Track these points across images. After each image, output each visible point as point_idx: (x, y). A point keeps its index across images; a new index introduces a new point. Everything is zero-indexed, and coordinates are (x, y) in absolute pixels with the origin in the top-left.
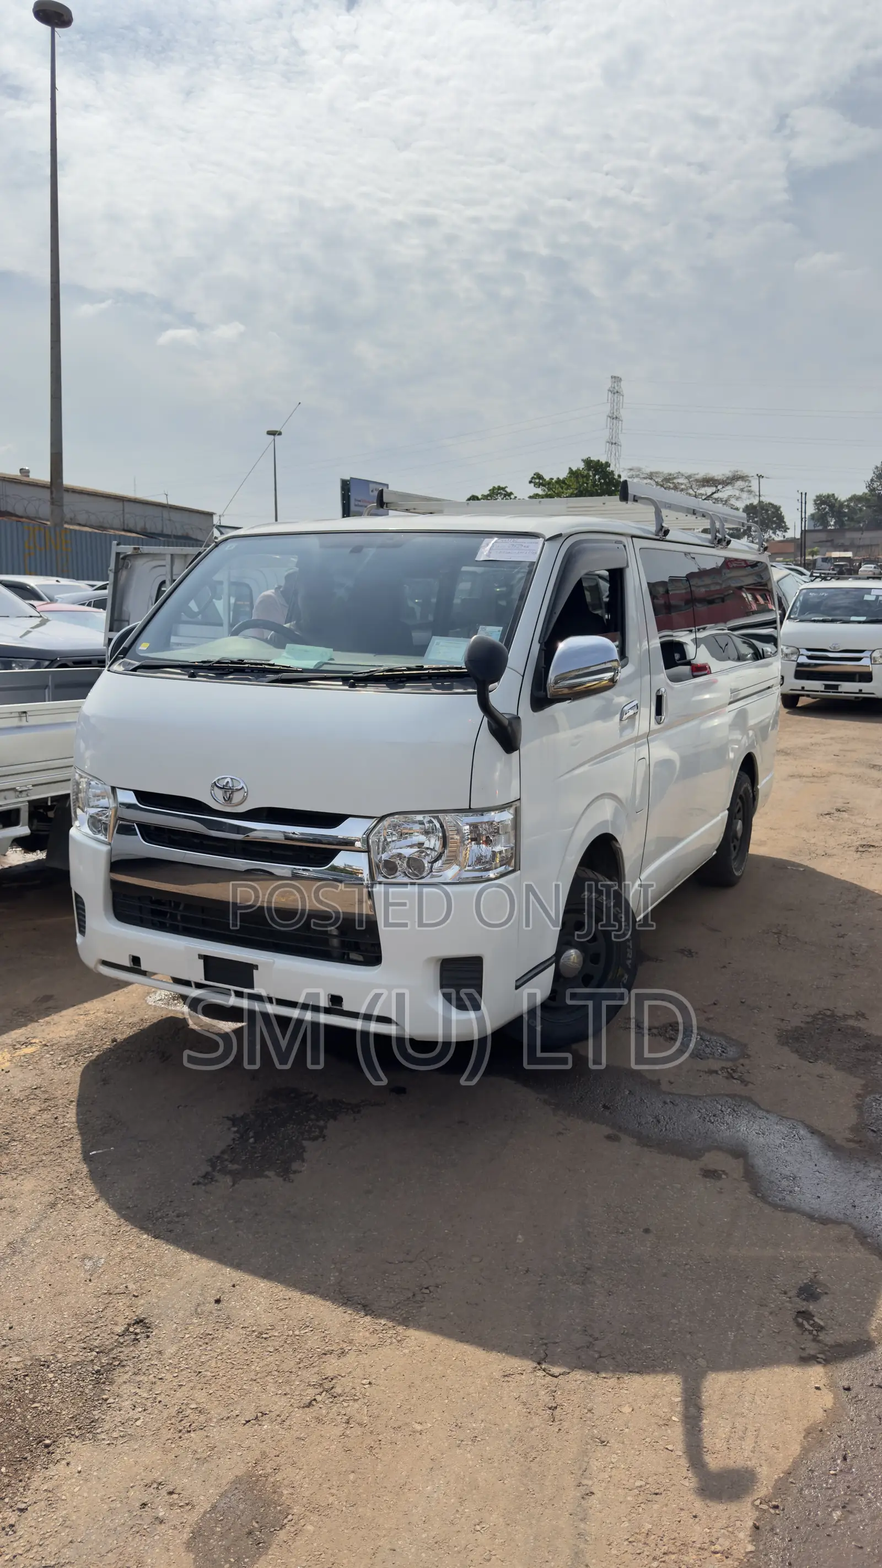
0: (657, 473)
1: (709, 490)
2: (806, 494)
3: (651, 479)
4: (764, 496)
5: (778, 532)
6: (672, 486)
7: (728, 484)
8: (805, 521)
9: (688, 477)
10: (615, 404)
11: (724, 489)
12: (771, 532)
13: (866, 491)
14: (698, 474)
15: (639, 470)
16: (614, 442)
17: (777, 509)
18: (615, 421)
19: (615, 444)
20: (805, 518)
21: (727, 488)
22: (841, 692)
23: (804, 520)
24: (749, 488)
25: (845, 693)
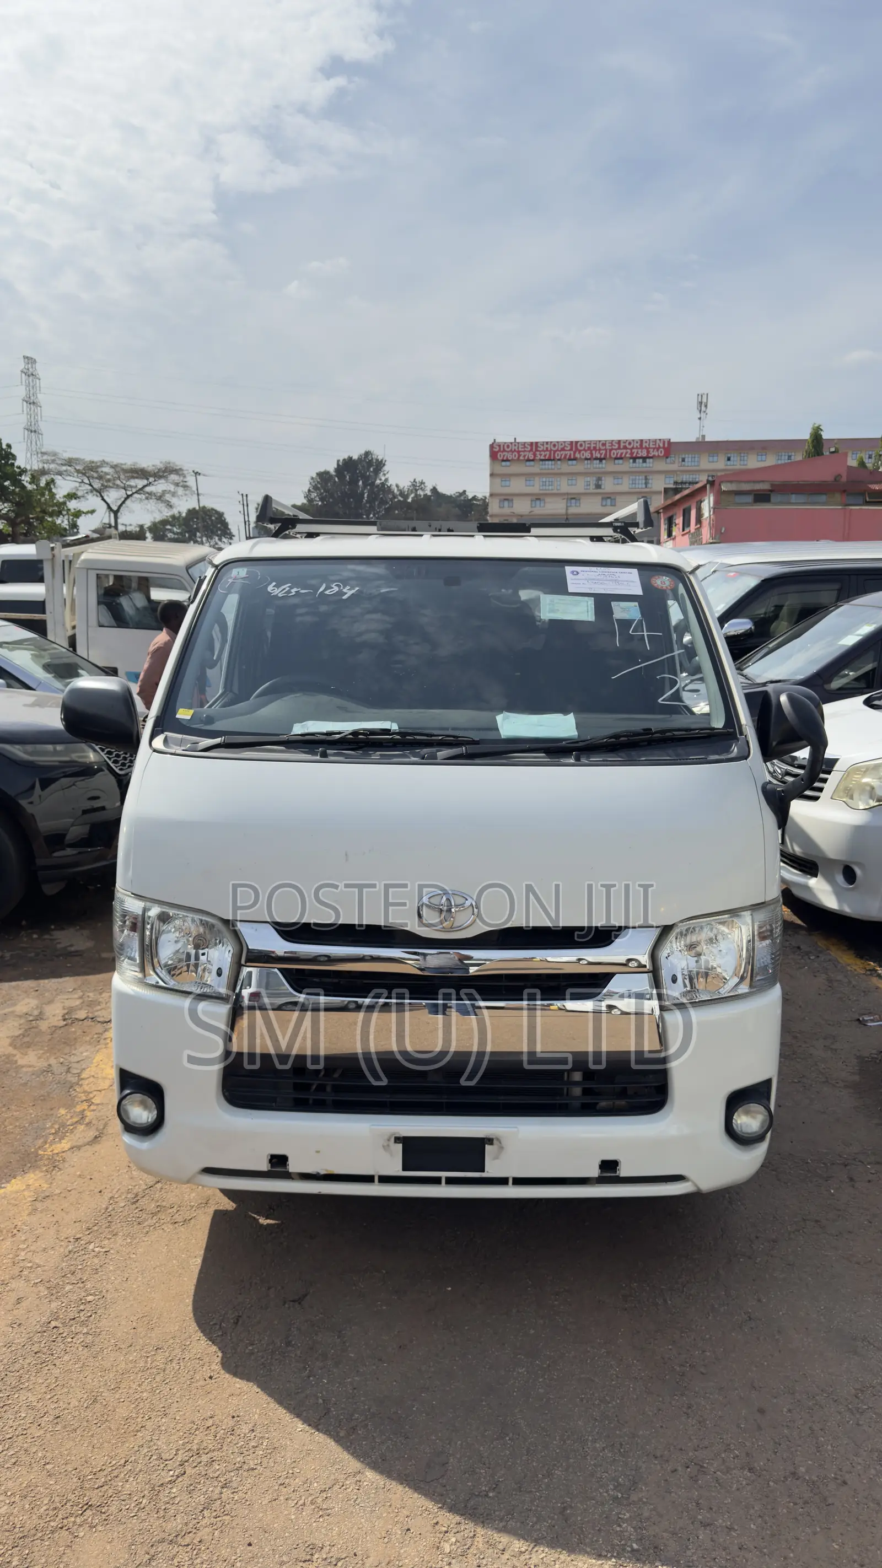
0: (77, 459)
1: (140, 483)
2: (247, 495)
3: (70, 466)
4: (203, 495)
5: (224, 539)
6: (95, 475)
7: (160, 477)
8: (249, 525)
9: (114, 467)
10: (31, 388)
11: (156, 483)
12: (217, 538)
13: (305, 501)
14: (125, 464)
15: (55, 454)
16: (33, 429)
17: (220, 515)
18: (32, 406)
19: (35, 431)
20: (249, 521)
21: (160, 481)
22: (502, 1181)
23: (247, 523)
24: (185, 484)
25: (519, 1181)
